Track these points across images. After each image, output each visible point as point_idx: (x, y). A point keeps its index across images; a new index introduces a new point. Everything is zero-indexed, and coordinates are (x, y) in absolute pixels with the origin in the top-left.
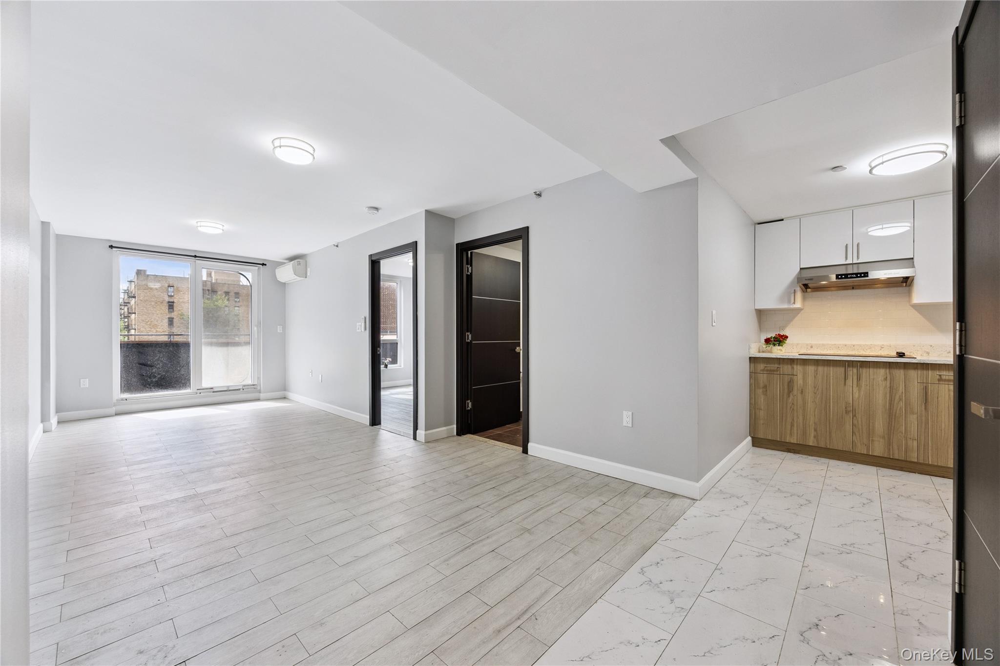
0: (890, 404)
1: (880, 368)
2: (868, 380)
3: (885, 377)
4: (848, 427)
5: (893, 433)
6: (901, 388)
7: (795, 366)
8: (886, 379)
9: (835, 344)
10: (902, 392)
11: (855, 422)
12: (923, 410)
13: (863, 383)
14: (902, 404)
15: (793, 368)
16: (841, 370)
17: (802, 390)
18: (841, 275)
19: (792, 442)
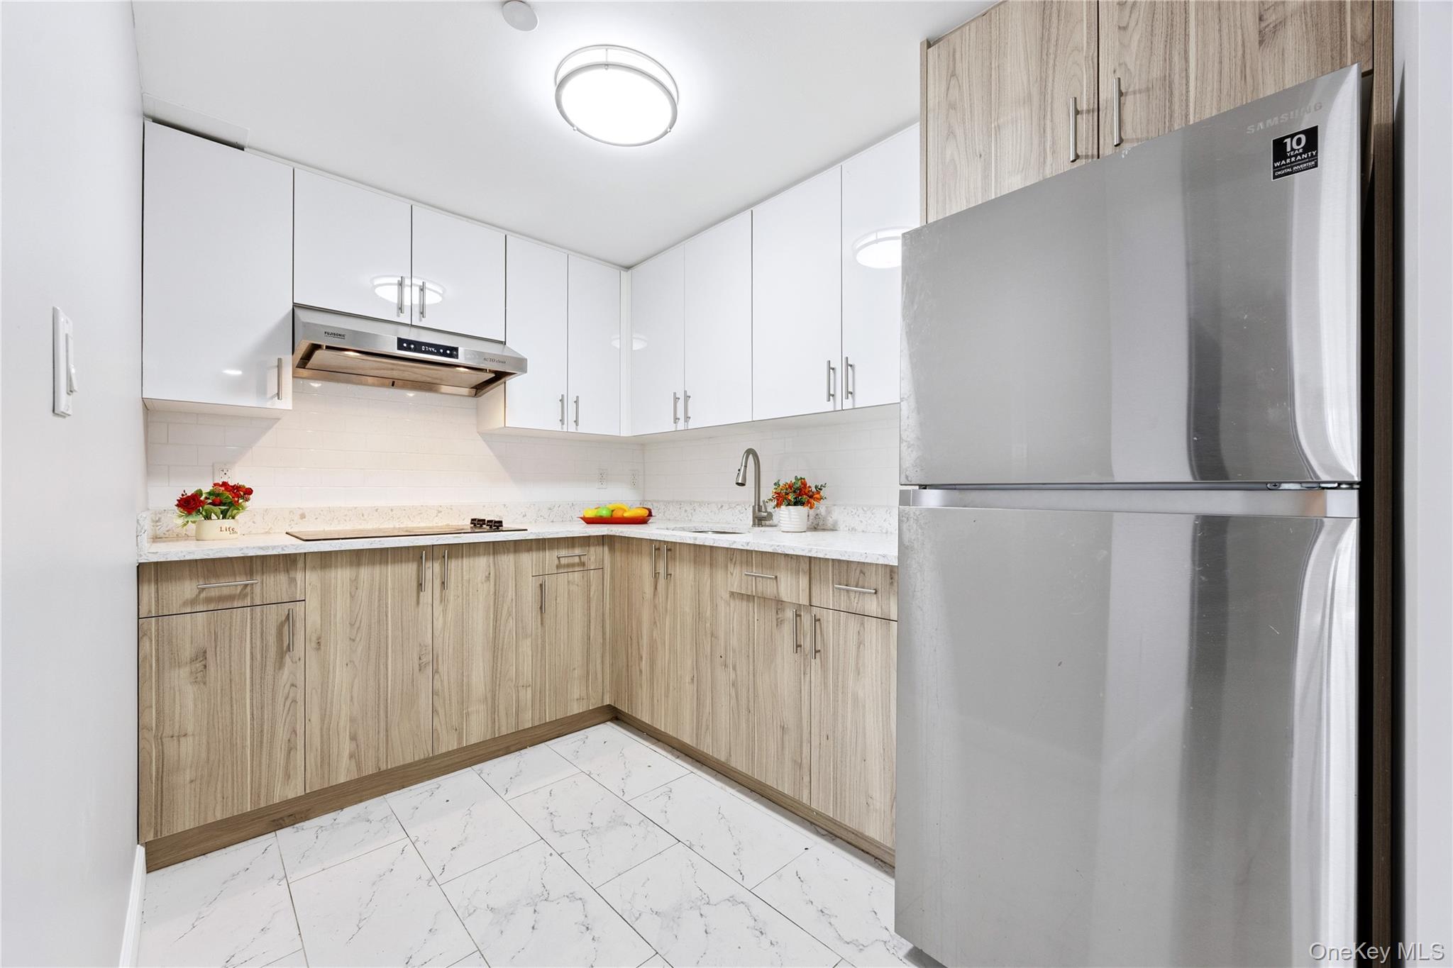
0: (495, 628)
1: (479, 555)
2: (460, 585)
3: (487, 573)
4: (424, 701)
5: (500, 685)
6: (511, 593)
7: (299, 576)
8: (488, 578)
9: (356, 508)
10: (512, 600)
11: (438, 685)
12: (539, 625)
13: (452, 592)
14: (511, 623)
15: (293, 581)
16: (409, 569)
17: (319, 638)
18: (410, 342)
19: (291, 795)
